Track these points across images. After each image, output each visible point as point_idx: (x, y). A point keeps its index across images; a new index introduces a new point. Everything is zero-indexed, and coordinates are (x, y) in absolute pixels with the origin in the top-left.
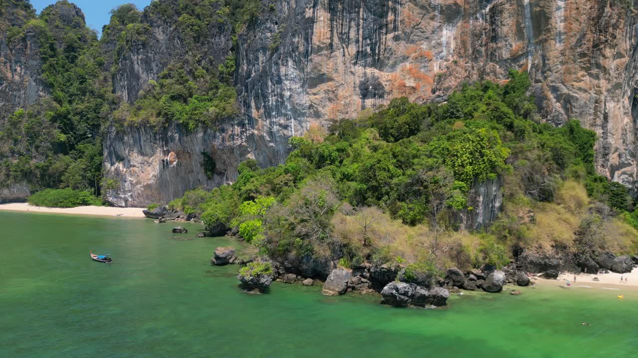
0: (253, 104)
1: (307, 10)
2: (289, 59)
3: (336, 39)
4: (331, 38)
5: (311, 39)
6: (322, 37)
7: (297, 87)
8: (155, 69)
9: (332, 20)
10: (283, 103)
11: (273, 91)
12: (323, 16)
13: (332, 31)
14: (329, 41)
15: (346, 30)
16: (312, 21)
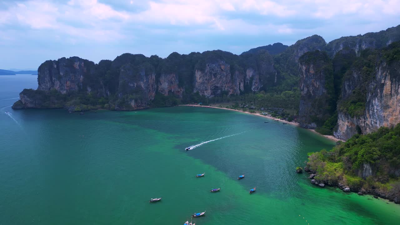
0: (367, 112)
1: (382, 80)
2: (376, 98)
3: (393, 92)
4: (391, 91)
5: (383, 92)
6: (387, 91)
7: (379, 108)
8: (352, 88)
9: (391, 84)
10: (374, 114)
11: (371, 109)
12: (388, 83)
13: (391, 89)
14: (390, 93)
15: (397, 89)
16: (383, 85)
